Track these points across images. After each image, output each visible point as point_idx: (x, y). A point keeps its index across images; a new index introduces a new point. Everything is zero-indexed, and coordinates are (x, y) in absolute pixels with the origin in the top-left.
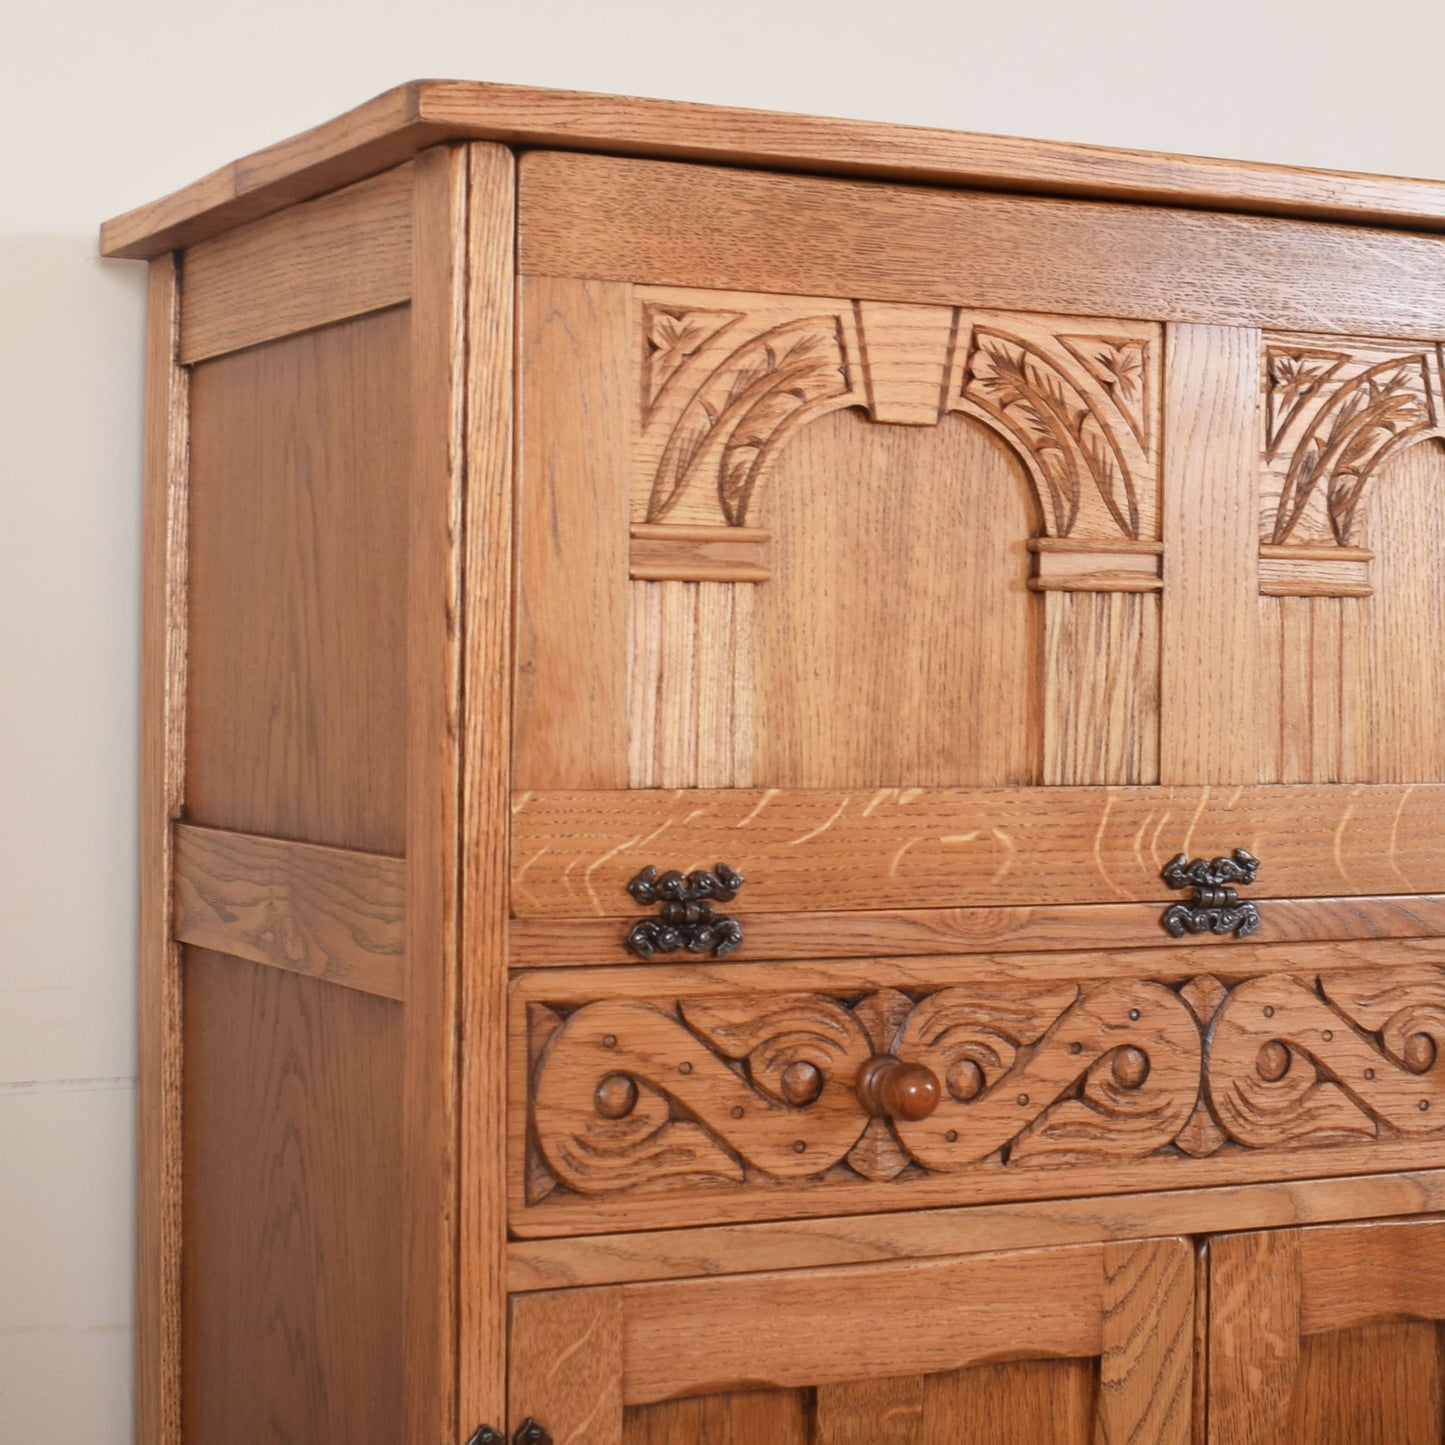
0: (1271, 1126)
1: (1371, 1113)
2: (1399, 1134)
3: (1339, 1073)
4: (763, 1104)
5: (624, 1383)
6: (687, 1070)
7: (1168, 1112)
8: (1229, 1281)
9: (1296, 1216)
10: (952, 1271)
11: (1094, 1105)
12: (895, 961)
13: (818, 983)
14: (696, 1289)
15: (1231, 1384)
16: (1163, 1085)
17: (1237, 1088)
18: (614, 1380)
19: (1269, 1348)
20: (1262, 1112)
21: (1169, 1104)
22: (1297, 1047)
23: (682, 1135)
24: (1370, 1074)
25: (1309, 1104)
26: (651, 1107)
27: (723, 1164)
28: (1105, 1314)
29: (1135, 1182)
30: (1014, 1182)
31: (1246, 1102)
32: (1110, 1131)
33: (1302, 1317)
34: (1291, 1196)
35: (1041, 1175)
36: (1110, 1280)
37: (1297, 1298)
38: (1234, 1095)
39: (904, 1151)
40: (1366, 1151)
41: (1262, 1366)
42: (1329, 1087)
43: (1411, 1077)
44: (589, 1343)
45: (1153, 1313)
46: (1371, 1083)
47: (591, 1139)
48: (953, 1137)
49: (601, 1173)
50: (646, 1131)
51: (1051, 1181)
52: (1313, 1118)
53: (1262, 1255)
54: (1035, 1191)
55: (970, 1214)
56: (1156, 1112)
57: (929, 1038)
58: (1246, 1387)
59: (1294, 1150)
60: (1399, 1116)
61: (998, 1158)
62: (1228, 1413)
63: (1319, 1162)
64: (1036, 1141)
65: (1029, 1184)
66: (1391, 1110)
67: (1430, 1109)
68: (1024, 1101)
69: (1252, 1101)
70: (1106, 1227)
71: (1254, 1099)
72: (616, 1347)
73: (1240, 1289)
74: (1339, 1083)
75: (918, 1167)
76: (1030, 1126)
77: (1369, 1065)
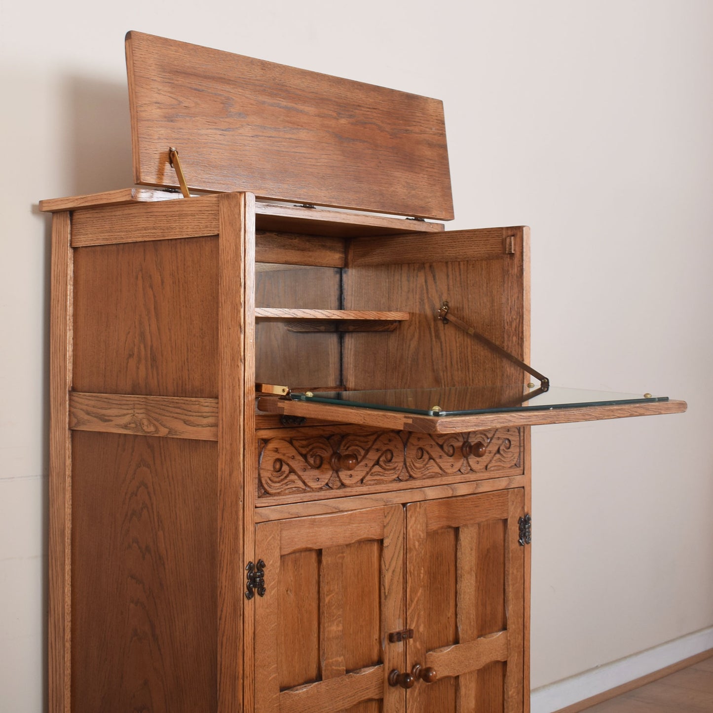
0: (419, 472)
1: (441, 468)
2: (447, 474)
3: (434, 457)
4: (309, 467)
5: (281, 548)
6: (293, 458)
7: (397, 468)
8: (411, 517)
9: (425, 498)
10: (351, 514)
11: (381, 466)
12: (338, 426)
13: (321, 432)
14: (296, 521)
15: (412, 547)
16: (396, 460)
17: (412, 461)
18: (279, 547)
19: (420, 536)
20: (417, 468)
21: (397, 466)
22: (425, 449)
23: (292, 477)
24: (441, 457)
25: (427, 466)
26: (285, 468)
27: (300, 484)
28: (384, 527)
29: (390, 489)
30: (364, 489)
31: (414, 465)
32: (385, 474)
33: (427, 527)
34: (424, 492)
35: (370, 487)
36: (386, 517)
37: (426, 521)
38: (411, 463)
39: (340, 481)
40: (440, 479)
41: (418, 541)
42: (432, 460)
43: (449, 458)
44: (273, 537)
45: (395, 526)
46: (440, 459)
47: (272, 478)
48: (351, 476)
49: (274, 488)
50: (285, 475)
51: (373, 489)
52: (428, 469)
53: (418, 509)
54: (368, 491)
55: (356, 498)
56: (394, 469)
57: (346, 448)
58: (415, 548)
59: (424, 479)
60: (447, 469)
61: (360, 482)
62: (411, 555)
63: (429, 482)
64: (368, 477)
65: (367, 489)
66: (445, 467)
67: (453, 466)
68: (366, 465)
69: (415, 465)
70: (384, 502)
72: (279, 538)
73: (414, 519)
74: (434, 460)
75: (343, 485)
76: (367, 473)
77: (440, 454)
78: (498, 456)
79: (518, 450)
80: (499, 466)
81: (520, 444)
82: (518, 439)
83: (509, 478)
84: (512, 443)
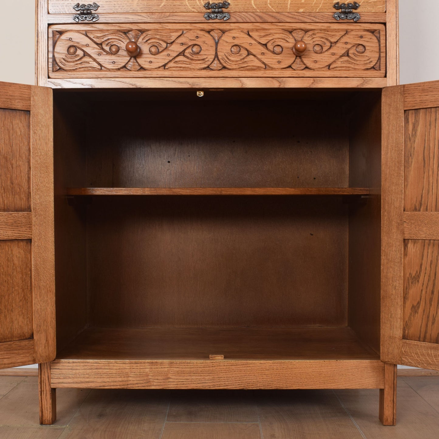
0: (235, 64)
1: (263, 63)
2: (272, 69)
3: (254, 53)
4: (105, 53)
6: (87, 46)
7: (207, 60)
9: (242, 86)
11: (188, 58)
12: (136, 24)
13: (119, 29)
16: (205, 53)
17: (225, 55)
20: (233, 61)
21: (207, 58)
22: (242, 47)
23: (87, 59)
24: (263, 54)
25: (245, 60)
26: (80, 53)
27: (95, 65)
29: (198, 75)
30: (167, 73)
31: (228, 58)
32: (191, 63)
34: (241, 81)
35: (174, 72)
38: (224, 57)
39: (139, 65)
40: (262, 72)
42: (251, 56)
43: (275, 55)
46: (263, 56)
47: (67, 59)
48: (151, 62)
49: (69, 66)
50: (78, 58)
51: (176, 74)
52: (247, 63)
54: (172, 75)
55: (155, 79)
56: (203, 59)
57: (145, 41)
59: (242, 70)
60: (272, 64)
61: (163, 67)
64: (171, 64)
65: (170, 74)
66: (269, 63)
67: (281, 63)
68: (169, 55)
69: (229, 58)
70: (190, 85)
71: (230, 58)
74: (254, 55)
75: (142, 68)
76: (170, 61)
77: (263, 52)
78: (346, 58)
79: (377, 55)
80: (349, 67)
81: (380, 49)
82: (378, 45)
83: (363, 79)
84: (367, 48)
